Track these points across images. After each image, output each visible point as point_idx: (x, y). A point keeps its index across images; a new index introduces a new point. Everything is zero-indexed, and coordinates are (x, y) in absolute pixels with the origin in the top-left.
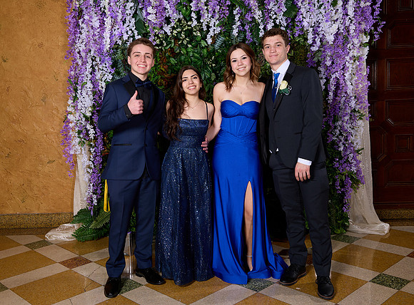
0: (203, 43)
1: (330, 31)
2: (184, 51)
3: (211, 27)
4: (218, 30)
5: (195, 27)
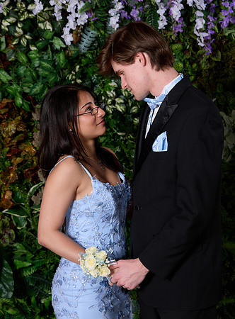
0: (58, 44)
2: (23, 58)
3: (71, 13)
4: (83, 19)
5: (40, 14)
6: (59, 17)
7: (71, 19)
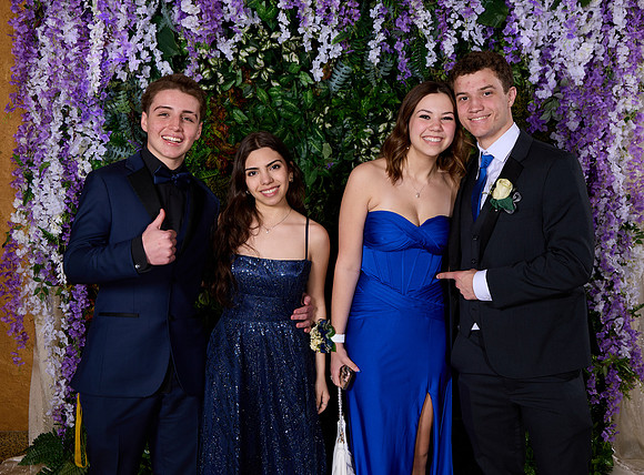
0: (305, 80)
1: (576, 58)
2: (262, 95)
3: (322, 44)
4: (337, 50)
5: (286, 44)
6: (308, 48)
7: (322, 51)
